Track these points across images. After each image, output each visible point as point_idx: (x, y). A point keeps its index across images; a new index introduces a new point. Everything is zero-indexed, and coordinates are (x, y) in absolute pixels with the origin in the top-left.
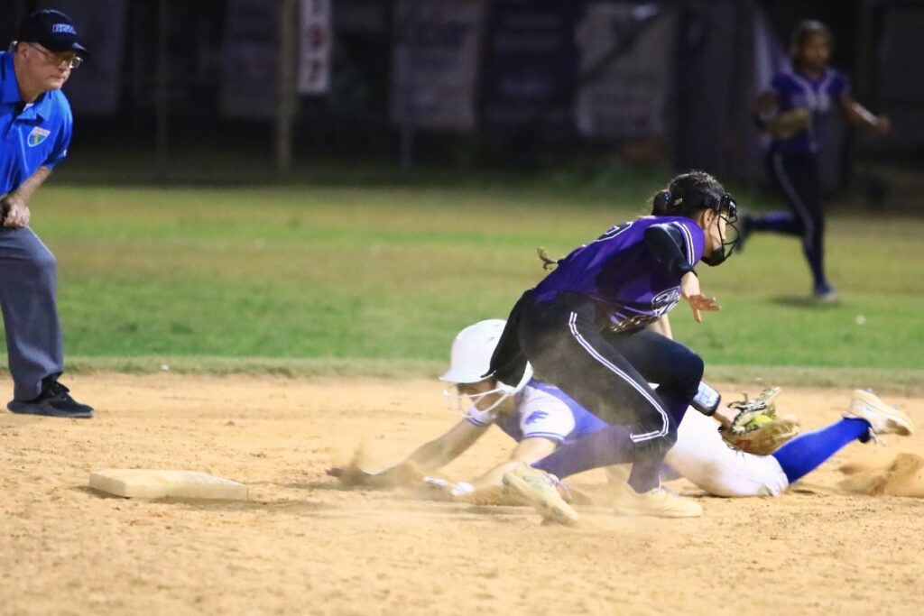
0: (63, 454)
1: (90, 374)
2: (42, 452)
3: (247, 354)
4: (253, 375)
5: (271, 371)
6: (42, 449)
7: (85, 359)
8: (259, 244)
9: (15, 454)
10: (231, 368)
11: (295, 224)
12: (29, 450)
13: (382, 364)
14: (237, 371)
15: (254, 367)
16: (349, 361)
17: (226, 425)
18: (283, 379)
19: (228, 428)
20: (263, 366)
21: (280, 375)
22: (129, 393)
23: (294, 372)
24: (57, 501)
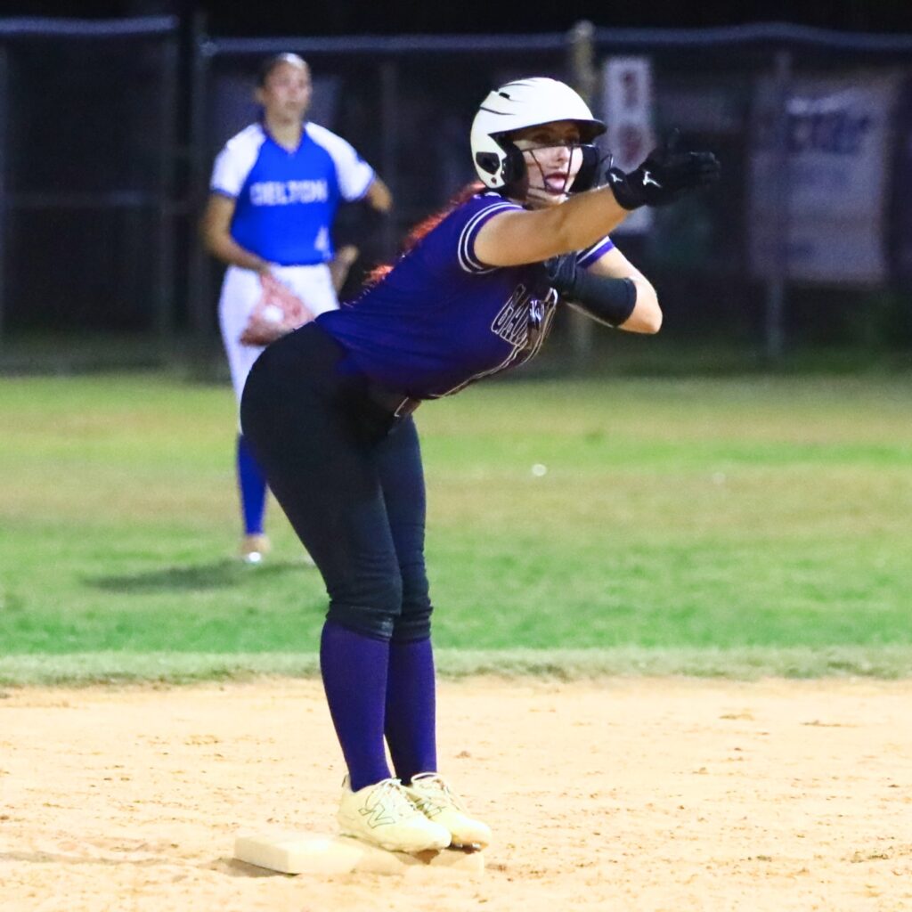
0: (197, 808)
1: (249, 681)
2: (164, 805)
3: (500, 644)
4: (506, 677)
5: (535, 670)
6: (164, 801)
7: (243, 658)
8: (539, 470)
9: (122, 808)
10: (472, 668)
11: (594, 437)
12: (144, 802)
13: (713, 654)
14: (481, 671)
15: (507, 666)
16: (660, 652)
17: (458, 757)
18: (554, 682)
19: (461, 760)
20: (522, 663)
21: (550, 677)
22: (310, 710)
23: (572, 671)
24: (181, 882)
